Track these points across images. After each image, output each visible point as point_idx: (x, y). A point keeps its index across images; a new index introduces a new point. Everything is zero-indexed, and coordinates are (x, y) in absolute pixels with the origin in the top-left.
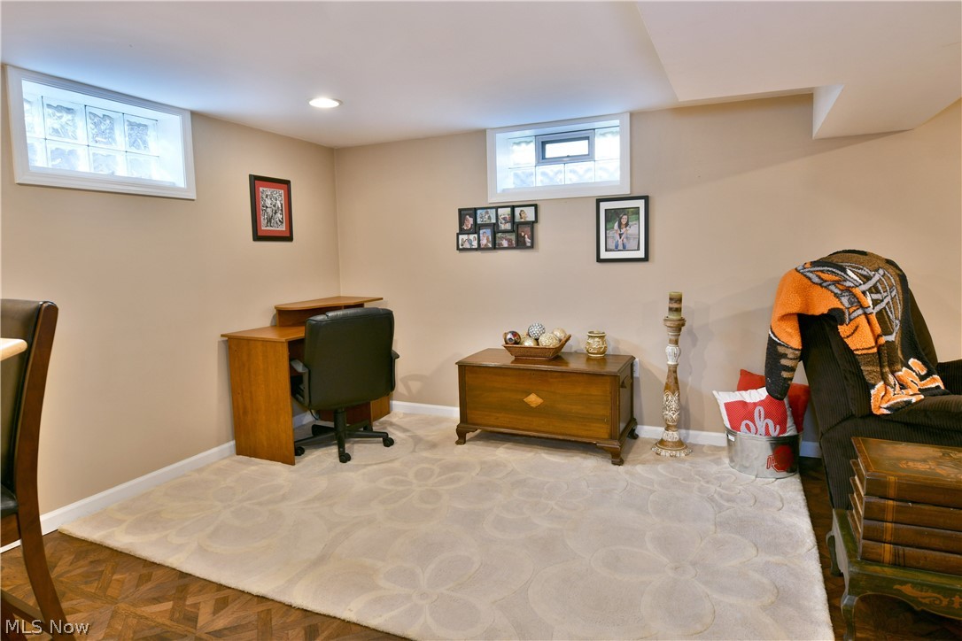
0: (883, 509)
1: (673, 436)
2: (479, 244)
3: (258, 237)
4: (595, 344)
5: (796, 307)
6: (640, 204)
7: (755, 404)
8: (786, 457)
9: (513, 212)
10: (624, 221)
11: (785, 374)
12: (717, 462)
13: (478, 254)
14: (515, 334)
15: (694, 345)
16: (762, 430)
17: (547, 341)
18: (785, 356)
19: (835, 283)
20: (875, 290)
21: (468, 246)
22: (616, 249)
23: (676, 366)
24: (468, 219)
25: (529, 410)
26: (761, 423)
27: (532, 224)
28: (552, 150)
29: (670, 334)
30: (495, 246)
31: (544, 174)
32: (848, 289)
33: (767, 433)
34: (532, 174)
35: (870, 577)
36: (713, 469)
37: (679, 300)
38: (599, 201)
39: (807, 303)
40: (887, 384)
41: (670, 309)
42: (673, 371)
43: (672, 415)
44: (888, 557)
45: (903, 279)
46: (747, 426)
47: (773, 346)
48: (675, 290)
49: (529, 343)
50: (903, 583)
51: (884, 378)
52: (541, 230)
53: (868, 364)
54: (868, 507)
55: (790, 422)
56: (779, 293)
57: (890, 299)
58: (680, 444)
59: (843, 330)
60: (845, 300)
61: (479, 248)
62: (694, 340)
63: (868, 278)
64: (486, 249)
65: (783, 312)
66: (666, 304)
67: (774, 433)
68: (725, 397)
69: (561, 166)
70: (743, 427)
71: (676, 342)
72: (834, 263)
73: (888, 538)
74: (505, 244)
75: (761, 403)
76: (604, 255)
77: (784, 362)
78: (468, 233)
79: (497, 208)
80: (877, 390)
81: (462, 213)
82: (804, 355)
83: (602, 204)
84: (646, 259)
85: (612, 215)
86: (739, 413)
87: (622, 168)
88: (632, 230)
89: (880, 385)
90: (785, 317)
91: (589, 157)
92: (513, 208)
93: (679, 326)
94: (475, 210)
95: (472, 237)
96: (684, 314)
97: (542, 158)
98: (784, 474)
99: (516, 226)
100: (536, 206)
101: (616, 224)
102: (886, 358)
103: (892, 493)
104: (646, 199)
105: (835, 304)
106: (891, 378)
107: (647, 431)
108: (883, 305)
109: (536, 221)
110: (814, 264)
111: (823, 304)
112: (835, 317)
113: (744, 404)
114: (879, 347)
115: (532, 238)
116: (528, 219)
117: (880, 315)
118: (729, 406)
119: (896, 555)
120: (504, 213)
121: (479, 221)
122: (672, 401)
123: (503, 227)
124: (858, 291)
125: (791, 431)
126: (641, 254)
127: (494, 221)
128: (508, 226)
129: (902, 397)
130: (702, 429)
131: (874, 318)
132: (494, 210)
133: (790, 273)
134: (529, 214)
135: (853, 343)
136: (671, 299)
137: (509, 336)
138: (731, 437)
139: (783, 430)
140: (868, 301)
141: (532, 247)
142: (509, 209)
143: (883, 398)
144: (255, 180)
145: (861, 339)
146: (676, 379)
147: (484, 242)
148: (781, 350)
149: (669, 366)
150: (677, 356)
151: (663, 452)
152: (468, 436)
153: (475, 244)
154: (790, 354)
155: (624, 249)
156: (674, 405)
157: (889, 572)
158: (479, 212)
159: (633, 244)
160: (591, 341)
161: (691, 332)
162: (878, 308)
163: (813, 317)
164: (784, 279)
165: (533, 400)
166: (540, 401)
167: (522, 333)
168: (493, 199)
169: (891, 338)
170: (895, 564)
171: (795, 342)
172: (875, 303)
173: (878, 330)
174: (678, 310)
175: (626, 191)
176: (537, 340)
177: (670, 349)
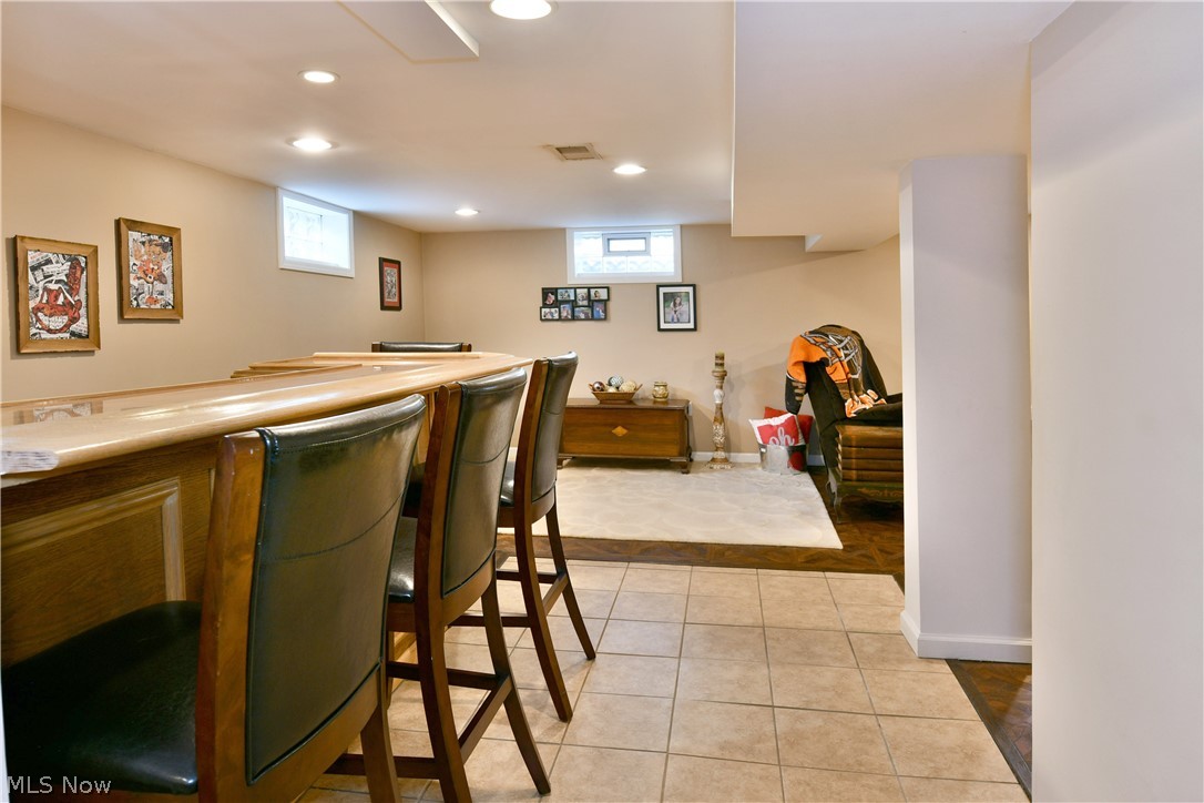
0: (850, 453)
1: (721, 454)
2: (560, 316)
3: (383, 307)
4: (660, 390)
5: (802, 358)
6: (690, 290)
7: (778, 426)
8: (799, 460)
9: (589, 292)
10: (678, 301)
11: (797, 398)
12: (754, 469)
13: (559, 323)
14: (601, 384)
15: (732, 390)
16: (784, 442)
17: (625, 388)
18: (797, 387)
19: (823, 343)
20: (845, 348)
21: (550, 317)
22: (673, 321)
23: (721, 405)
24: (551, 296)
25: (616, 439)
26: (782, 438)
27: (605, 302)
28: (615, 245)
29: (717, 382)
30: (574, 318)
31: (609, 263)
32: (830, 347)
33: (787, 444)
34: (599, 263)
35: (846, 486)
36: (752, 473)
37: (722, 358)
38: (658, 286)
39: (808, 356)
40: (853, 400)
41: (717, 364)
42: (720, 408)
43: (719, 439)
44: (854, 477)
45: (862, 342)
46: (774, 440)
47: (789, 381)
48: (720, 351)
49: (612, 390)
50: (862, 487)
51: (852, 397)
52: (612, 305)
53: (843, 388)
54: (843, 453)
55: (800, 437)
56: (792, 350)
57: (855, 353)
58: (726, 460)
59: (829, 370)
60: (829, 353)
61: (560, 319)
62: (732, 388)
63: (841, 341)
64: (566, 319)
65: (794, 361)
66: (714, 361)
67: (791, 444)
68: (757, 423)
69: (623, 258)
70: (771, 442)
71: (721, 388)
72: (821, 332)
73: (854, 466)
74: (583, 316)
75: (782, 425)
76: (663, 326)
77: (796, 391)
78: (550, 306)
79: (575, 289)
80: (848, 403)
81: (546, 292)
82: (808, 389)
83: (661, 289)
84: (695, 329)
85: (669, 297)
86: (768, 432)
87: (675, 262)
88: (684, 307)
89: (850, 400)
90: (796, 364)
91: (646, 252)
92: (589, 289)
93: (723, 376)
94: (557, 289)
95: (553, 310)
96: (726, 368)
97: (608, 252)
98: (797, 472)
99: (591, 303)
100: (608, 288)
101: (672, 304)
102: (852, 385)
103: (854, 443)
104: (694, 286)
105: (824, 355)
106: (856, 397)
107: (699, 456)
108: (851, 357)
109: (608, 299)
110: (811, 332)
111: (817, 355)
112: (823, 363)
113: (771, 426)
114: (849, 379)
115: (605, 311)
116: (602, 298)
117: (849, 362)
118: (760, 428)
119: (858, 476)
120: (582, 292)
121: (559, 298)
122: (719, 429)
123: (580, 303)
124: (835, 348)
125: (801, 443)
126: (691, 326)
127: (572, 298)
128: (585, 303)
129: (861, 407)
130: (739, 451)
131: (846, 365)
132: (573, 291)
133: (797, 338)
134: (603, 294)
135: (834, 377)
136: (717, 357)
137: (597, 385)
138: (763, 450)
139: (797, 441)
140: (842, 354)
141: (605, 319)
142: (586, 290)
143: (853, 407)
144: (383, 261)
145: (838, 375)
146: (722, 413)
147: (564, 314)
148: (794, 384)
149: (717, 405)
150: (722, 397)
151: (715, 467)
152: (565, 462)
153: (556, 316)
154: (800, 386)
155: (678, 321)
156: (721, 432)
157: (855, 483)
158: (559, 291)
159: (685, 317)
160: (657, 388)
161: (729, 382)
162: (848, 359)
163: (812, 364)
164: (795, 341)
165: (620, 431)
166: (625, 431)
167: (605, 382)
168: (571, 282)
169: (856, 376)
170: (858, 480)
171: (803, 378)
172: (846, 356)
173: (848, 370)
174: (722, 365)
175: (679, 280)
176: (618, 388)
177: (717, 392)
